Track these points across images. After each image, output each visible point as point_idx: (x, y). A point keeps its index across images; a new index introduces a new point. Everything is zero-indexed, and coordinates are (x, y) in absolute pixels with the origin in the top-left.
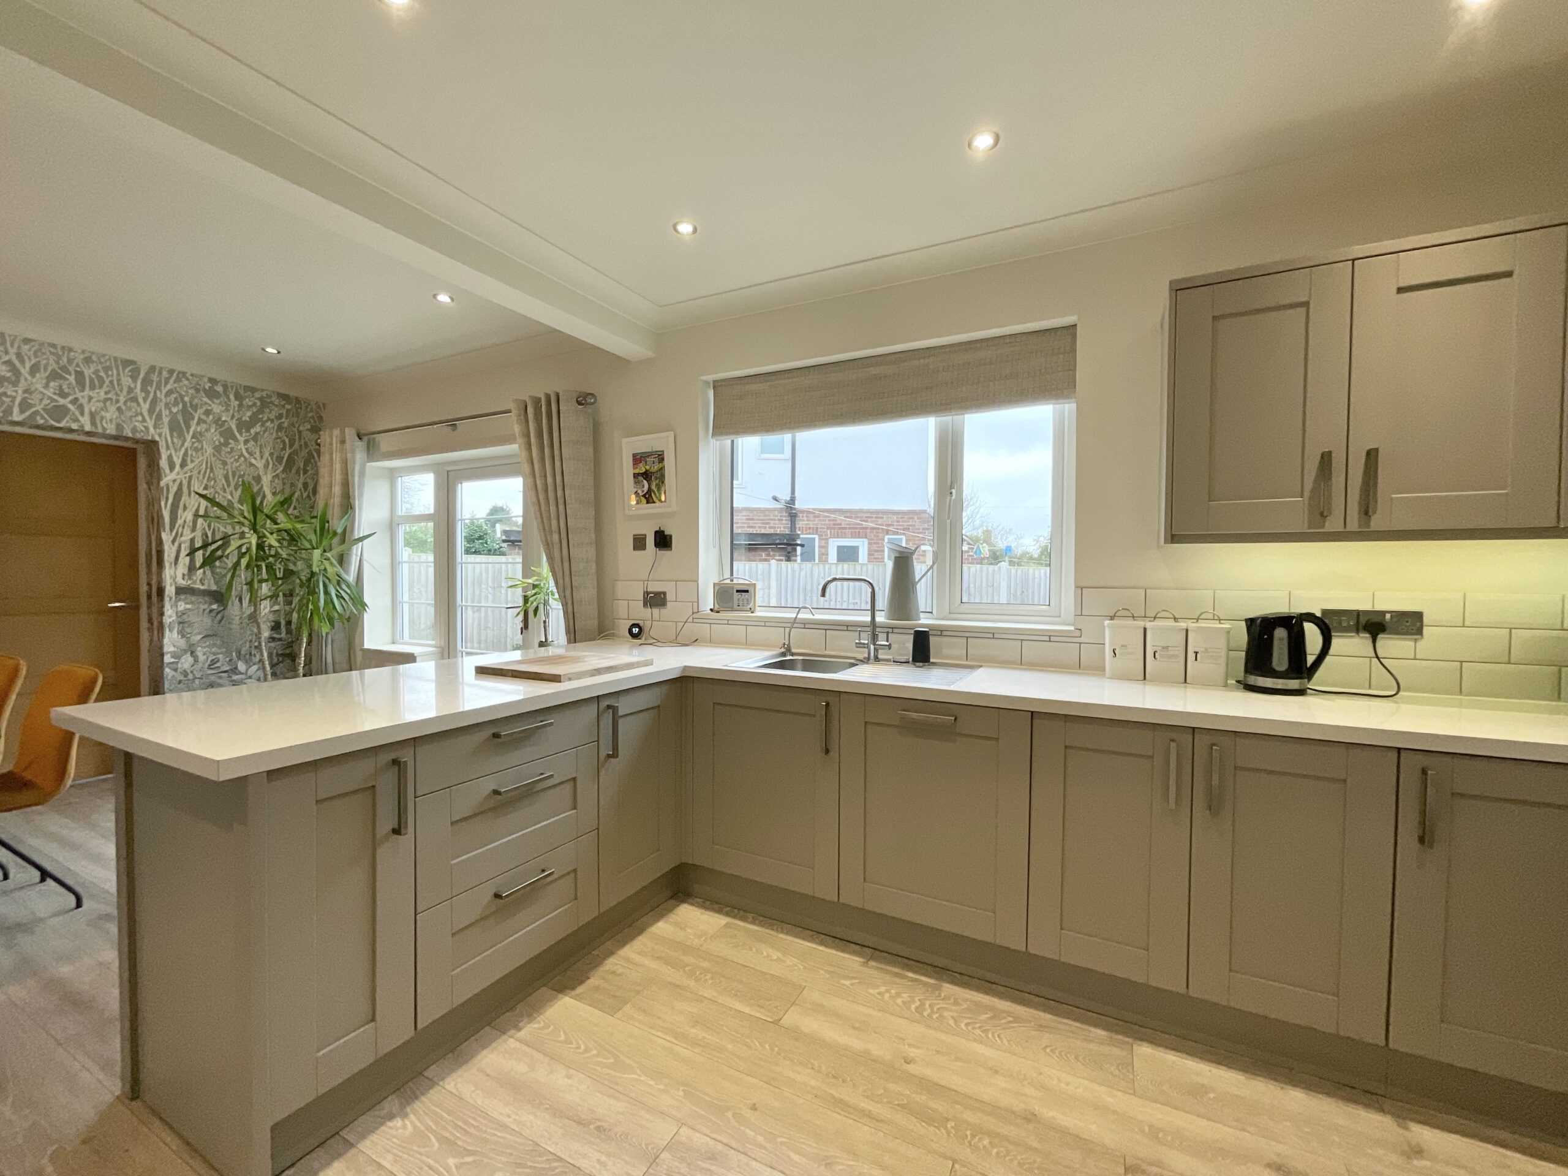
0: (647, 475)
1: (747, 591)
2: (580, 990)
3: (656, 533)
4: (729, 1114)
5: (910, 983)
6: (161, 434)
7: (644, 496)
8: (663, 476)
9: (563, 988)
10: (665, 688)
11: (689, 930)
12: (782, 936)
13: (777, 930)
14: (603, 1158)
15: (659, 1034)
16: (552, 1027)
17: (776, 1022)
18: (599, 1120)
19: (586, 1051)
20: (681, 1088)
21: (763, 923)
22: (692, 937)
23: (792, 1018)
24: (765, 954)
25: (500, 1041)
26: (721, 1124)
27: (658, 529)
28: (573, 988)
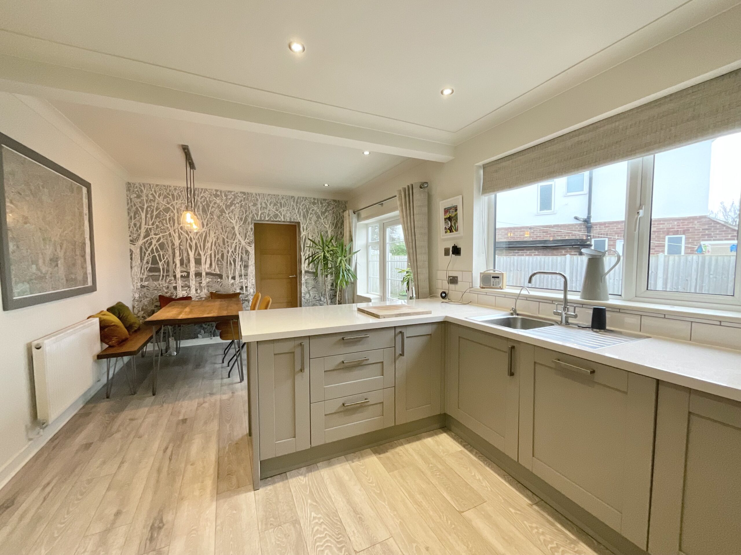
0: (450, 219)
1: (498, 277)
2: (382, 456)
3: (453, 247)
4: (414, 545)
5: (555, 531)
6: (300, 219)
7: (449, 229)
8: (457, 218)
9: (377, 452)
10: (435, 326)
11: (441, 447)
12: (488, 469)
13: (486, 465)
14: (356, 532)
15: (403, 490)
16: (364, 467)
17: (461, 512)
18: (362, 515)
19: (371, 483)
20: (400, 520)
21: (480, 457)
22: (440, 451)
23: (469, 514)
24: (473, 474)
25: (344, 463)
26: (408, 547)
27: (453, 245)
28: (380, 454)
